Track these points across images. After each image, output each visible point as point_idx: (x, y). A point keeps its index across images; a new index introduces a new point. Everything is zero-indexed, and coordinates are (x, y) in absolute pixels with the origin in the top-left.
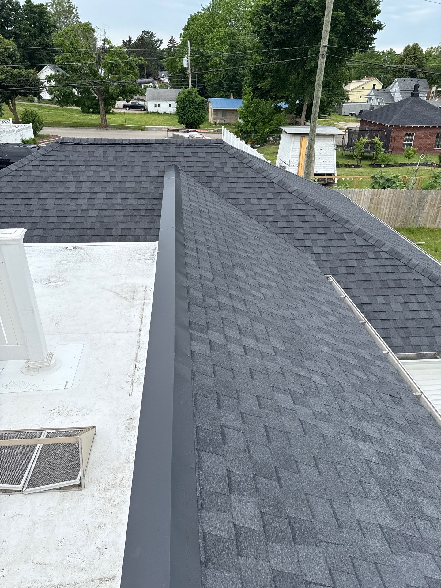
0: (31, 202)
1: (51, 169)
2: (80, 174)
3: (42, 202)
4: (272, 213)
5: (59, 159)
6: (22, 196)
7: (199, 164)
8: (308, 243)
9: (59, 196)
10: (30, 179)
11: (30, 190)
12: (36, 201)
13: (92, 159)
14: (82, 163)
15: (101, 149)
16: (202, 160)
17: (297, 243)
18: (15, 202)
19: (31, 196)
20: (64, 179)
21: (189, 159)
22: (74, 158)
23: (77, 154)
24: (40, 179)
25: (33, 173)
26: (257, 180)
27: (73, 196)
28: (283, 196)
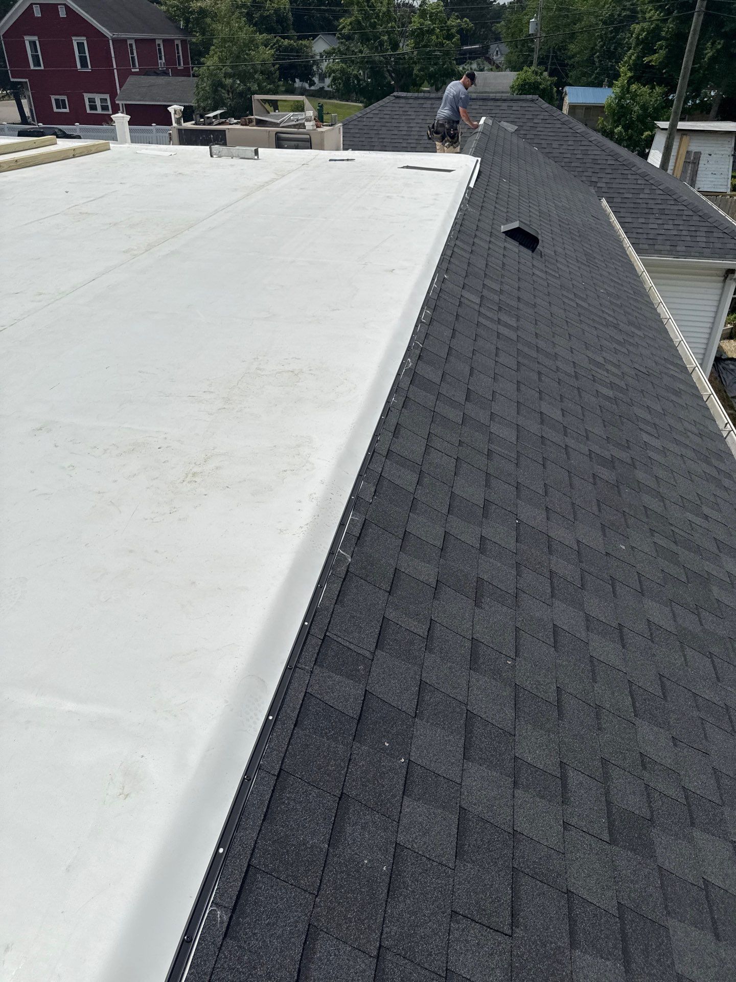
0: (373, 140)
1: (388, 116)
2: (411, 121)
3: (381, 140)
4: (569, 156)
5: (394, 109)
6: (366, 136)
7: (512, 116)
8: (594, 179)
9: (393, 137)
10: (372, 124)
11: (371, 132)
12: (376, 140)
13: (421, 110)
14: (413, 113)
15: (429, 102)
16: (516, 112)
17: (584, 179)
18: (361, 139)
19: (373, 136)
20: (398, 125)
21: (505, 112)
22: (407, 109)
23: (409, 106)
24: (379, 124)
25: (373, 120)
26: (563, 130)
27: (405, 137)
28: (583, 143)
